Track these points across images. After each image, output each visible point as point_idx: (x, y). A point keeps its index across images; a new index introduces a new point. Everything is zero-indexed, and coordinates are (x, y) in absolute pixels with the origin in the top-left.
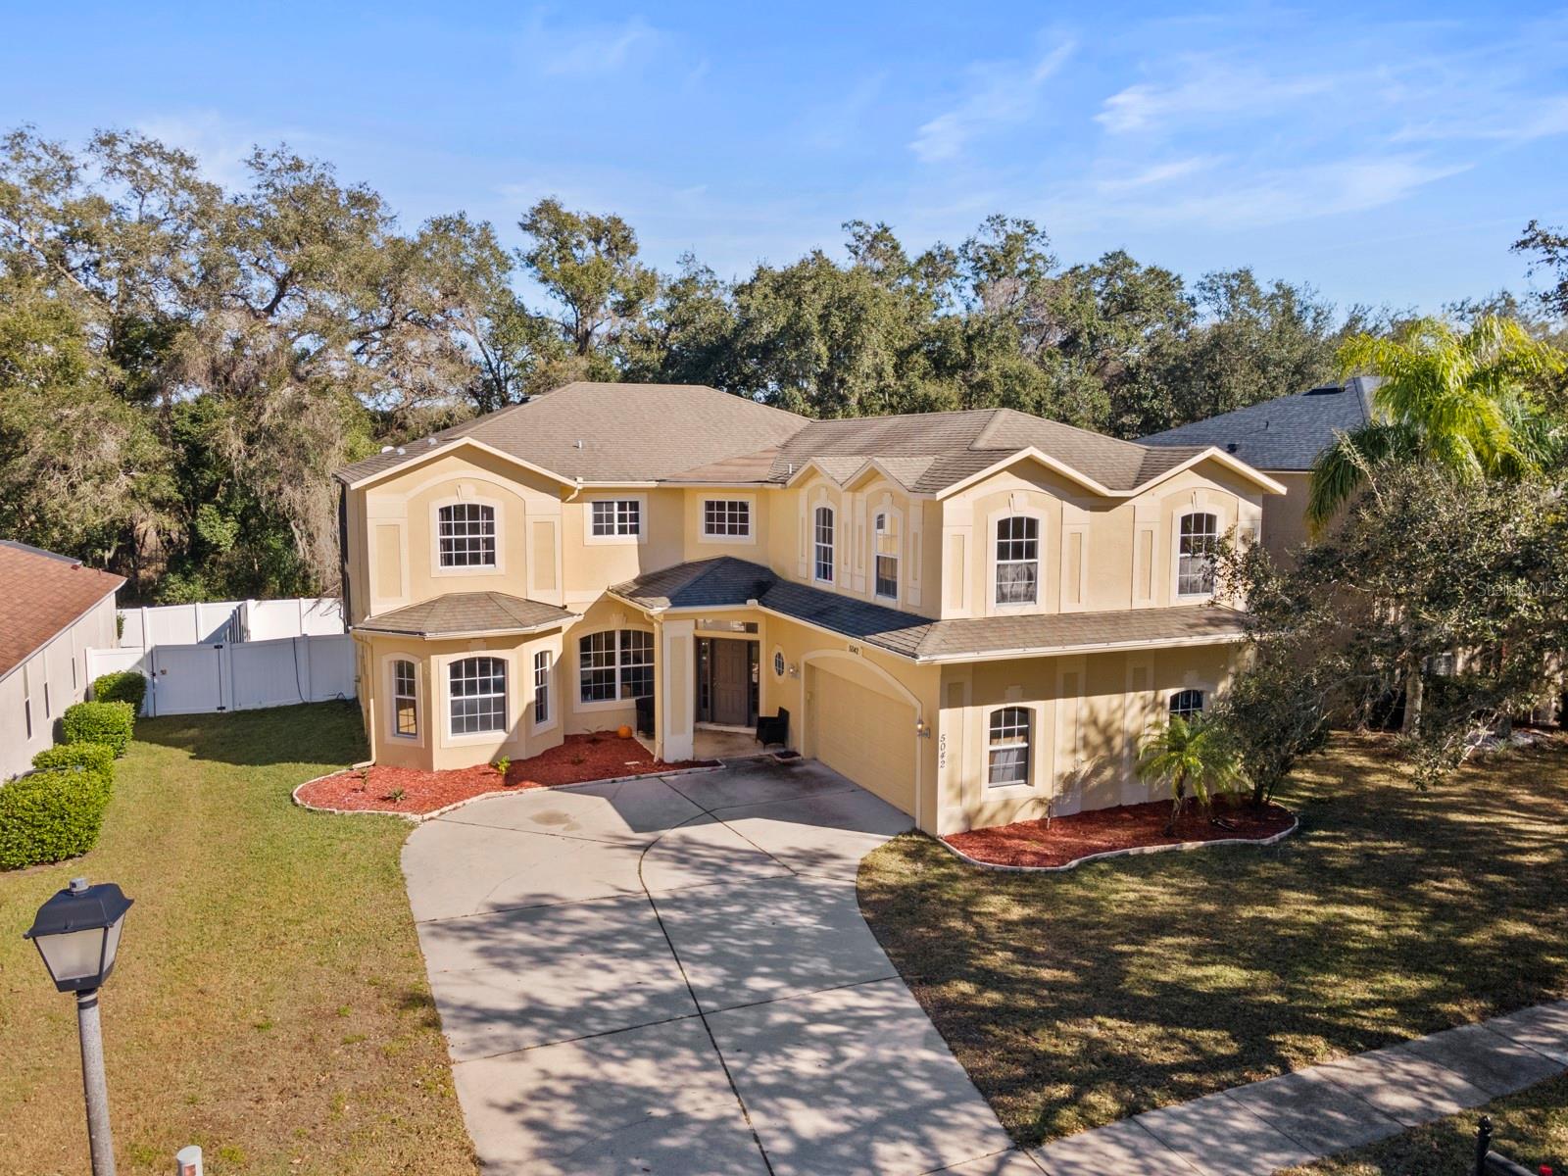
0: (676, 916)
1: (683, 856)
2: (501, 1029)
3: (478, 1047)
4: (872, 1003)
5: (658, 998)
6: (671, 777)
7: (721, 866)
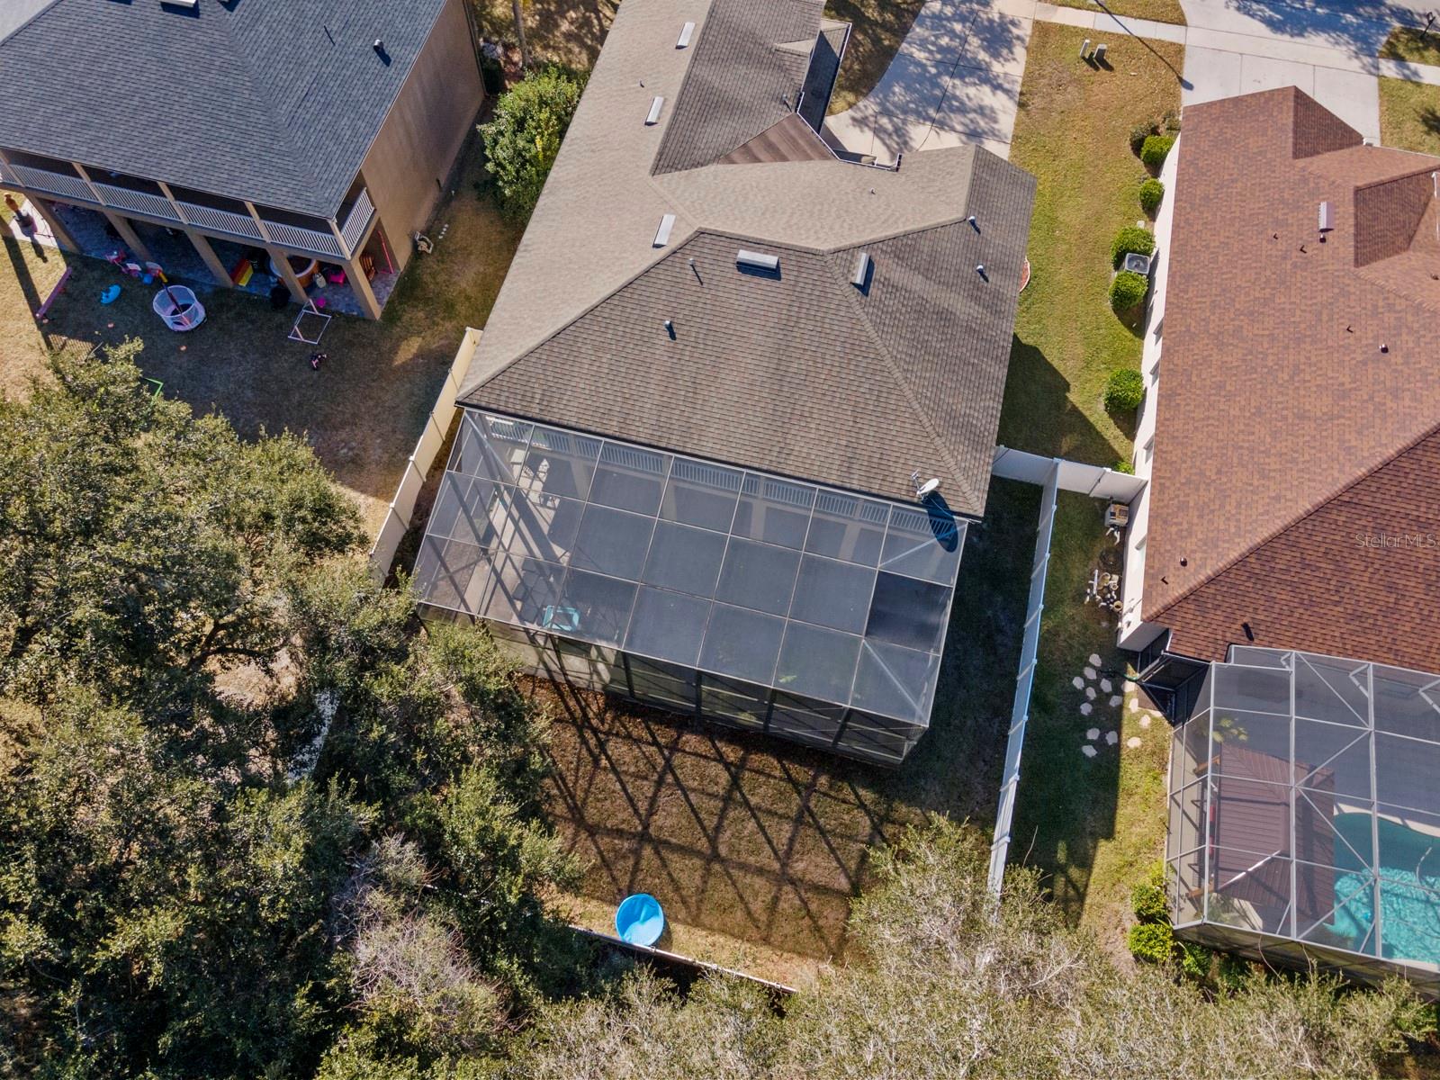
0: (932, 112)
2: (1006, 86)
3: (1014, 82)
5: (962, 78)
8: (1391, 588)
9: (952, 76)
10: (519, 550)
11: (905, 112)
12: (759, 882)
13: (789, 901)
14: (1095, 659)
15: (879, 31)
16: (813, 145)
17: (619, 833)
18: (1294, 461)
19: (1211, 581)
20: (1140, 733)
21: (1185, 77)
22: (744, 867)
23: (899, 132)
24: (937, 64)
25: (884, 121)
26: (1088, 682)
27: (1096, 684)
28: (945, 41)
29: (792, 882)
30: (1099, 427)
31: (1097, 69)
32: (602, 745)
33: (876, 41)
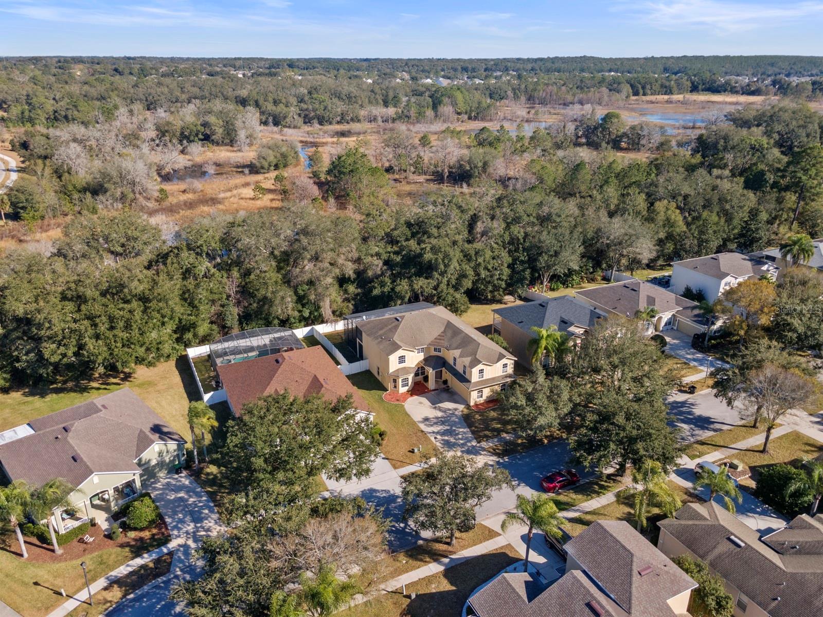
0: (442, 419)
1: (440, 409)
3: (431, 436)
4: (465, 430)
6: (433, 393)
7: (444, 411)
9: (448, 429)
11: (448, 416)
15: (480, 430)
21: (387, 461)
24: (455, 430)
25: (450, 412)
28: (460, 437)
33: (476, 427)
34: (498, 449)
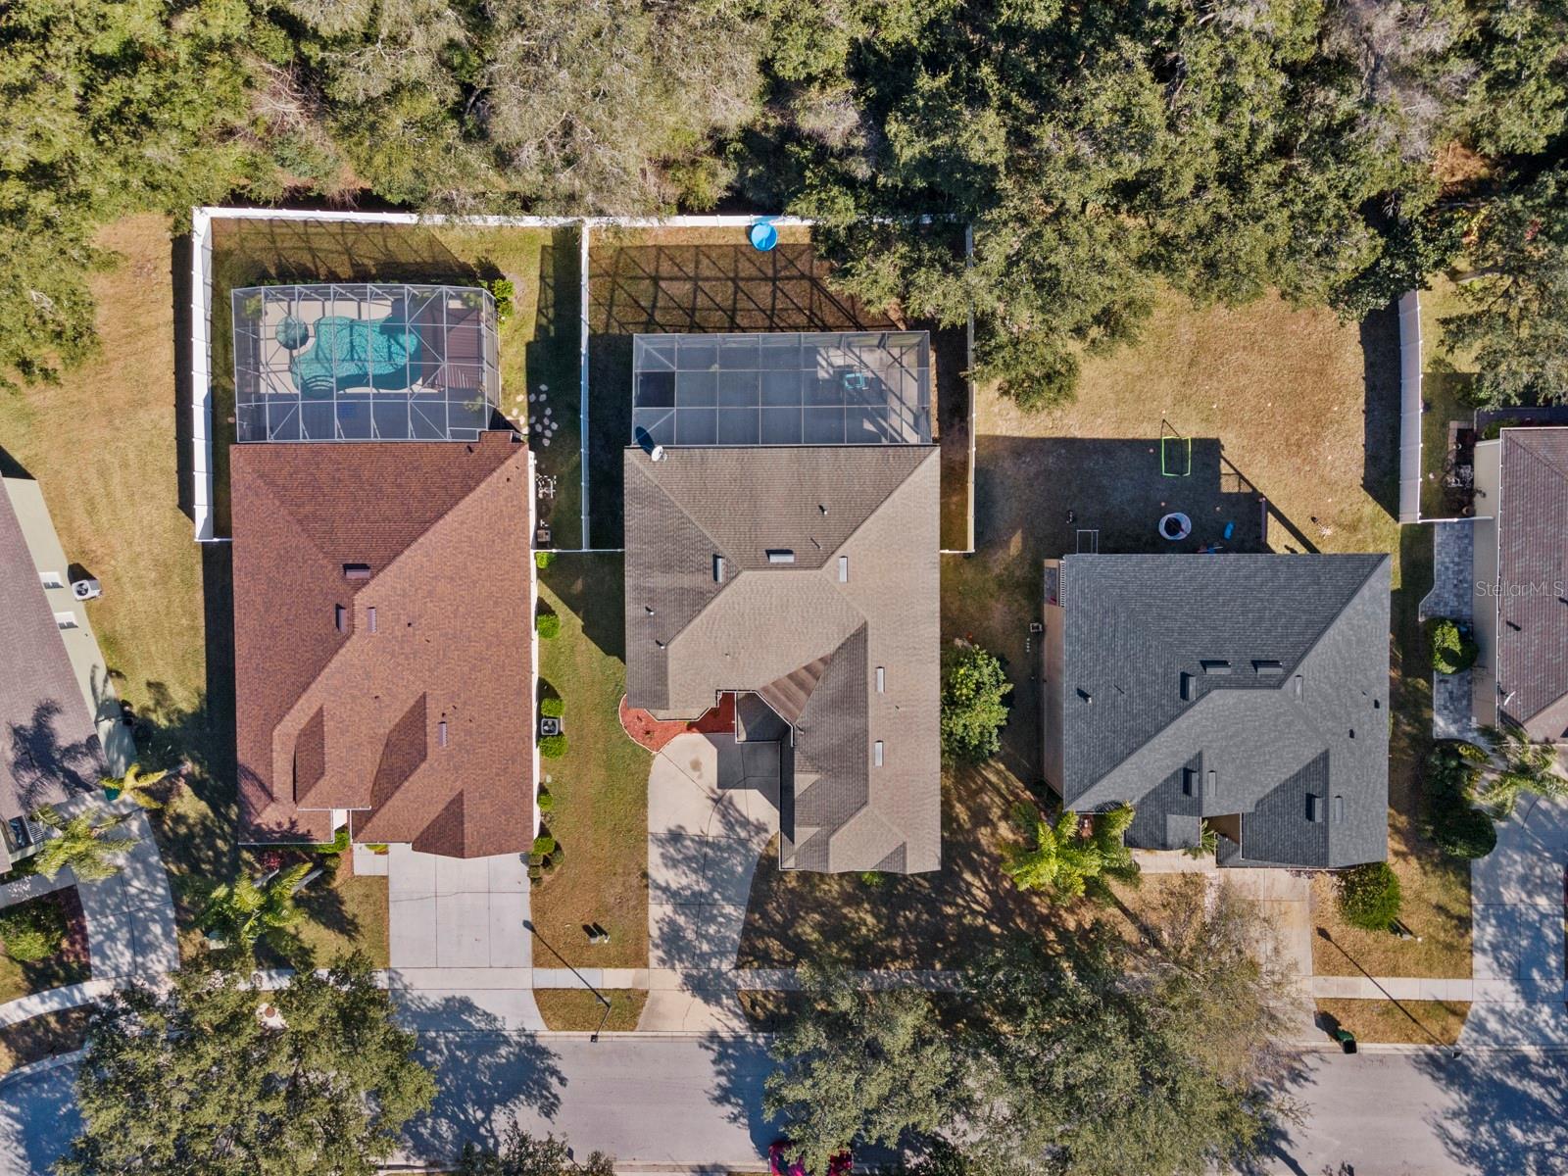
0: (710, 852)
1: (725, 811)
3: (654, 898)
4: (735, 914)
5: (694, 893)
7: (732, 821)
8: (399, 486)
9: (701, 894)
10: (895, 420)
11: (730, 847)
12: (707, 273)
13: (690, 269)
14: (546, 443)
15: (765, 928)
16: (775, 698)
17: (788, 278)
18: (456, 548)
19: (494, 470)
20: (517, 405)
21: (530, 933)
22: (718, 279)
23: (729, 826)
24: (714, 904)
25: (743, 834)
26: (549, 427)
27: (545, 428)
28: (712, 929)
29: (690, 278)
30: (560, 602)
31: (595, 925)
32: (811, 320)
33: (764, 915)
34: (764, 1007)
